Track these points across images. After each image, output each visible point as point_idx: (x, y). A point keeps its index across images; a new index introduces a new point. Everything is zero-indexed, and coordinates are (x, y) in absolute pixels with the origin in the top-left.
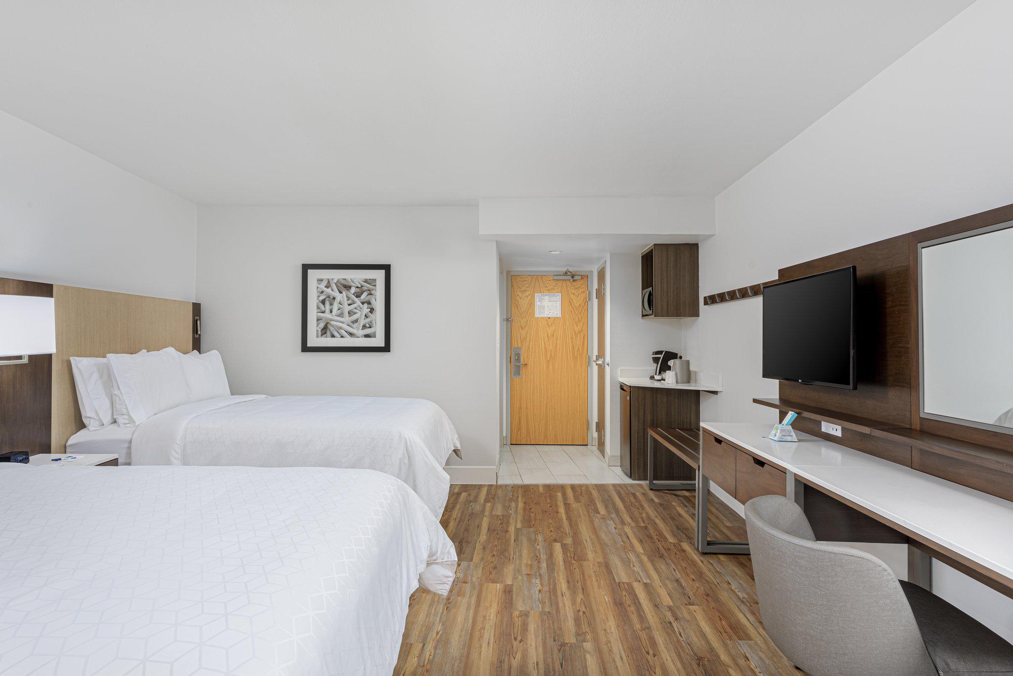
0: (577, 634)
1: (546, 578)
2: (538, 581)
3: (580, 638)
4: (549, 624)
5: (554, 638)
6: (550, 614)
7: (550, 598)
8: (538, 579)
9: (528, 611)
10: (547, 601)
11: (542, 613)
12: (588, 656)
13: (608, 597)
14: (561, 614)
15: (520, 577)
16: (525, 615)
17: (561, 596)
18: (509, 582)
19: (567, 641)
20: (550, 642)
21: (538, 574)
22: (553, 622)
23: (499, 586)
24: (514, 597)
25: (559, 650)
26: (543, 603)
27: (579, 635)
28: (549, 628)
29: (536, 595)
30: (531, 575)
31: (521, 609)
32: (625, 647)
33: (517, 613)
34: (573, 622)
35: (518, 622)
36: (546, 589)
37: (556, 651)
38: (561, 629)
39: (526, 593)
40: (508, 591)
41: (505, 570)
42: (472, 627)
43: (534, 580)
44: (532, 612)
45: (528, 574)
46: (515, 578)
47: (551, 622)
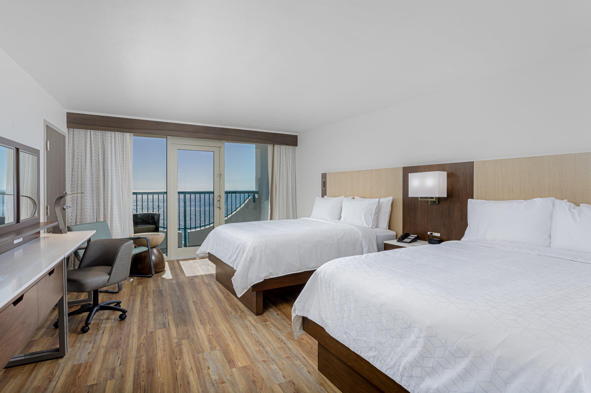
0: (181, 345)
1: (208, 384)
2: (213, 377)
3: (180, 343)
4: (197, 346)
5: (193, 340)
6: (198, 352)
7: (200, 364)
8: (213, 379)
9: (211, 351)
10: (202, 361)
11: (202, 352)
12: (175, 336)
13: (158, 375)
14: (191, 354)
15: (228, 377)
16: (213, 348)
17: (193, 368)
18: (234, 370)
19: (186, 340)
20: (195, 338)
21: (216, 386)
22: (195, 348)
23: (240, 365)
24: (225, 359)
25: (190, 335)
26: (204, 359)
27: (180, 345)
28: (197, 344)
29: (210, 364)
30: (221, 383)
31: (216, 351)
32: (155, 344)
33: (218, 348)
34: (183, 351)
35: (215, 344)
36: (205, 372)
37: (191, 335)
38: (190, 345)
39: (218, 364)
40: (231, 362)
41: (243, 381)
42: (237, 336)
43: (217, 377)
44: (209, 351)
45: (224, 383)
46: (232, 375)
47: (196, 348)
